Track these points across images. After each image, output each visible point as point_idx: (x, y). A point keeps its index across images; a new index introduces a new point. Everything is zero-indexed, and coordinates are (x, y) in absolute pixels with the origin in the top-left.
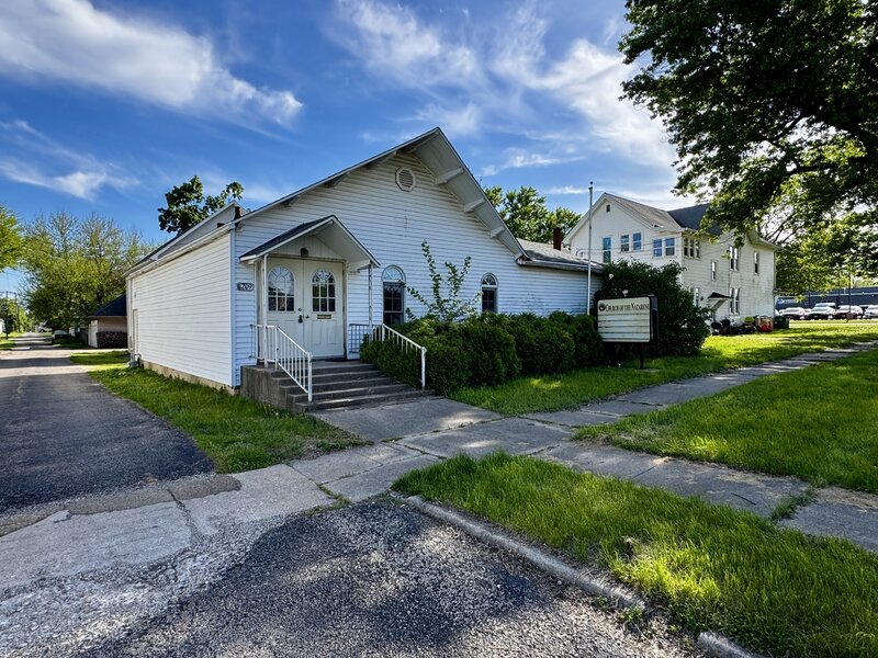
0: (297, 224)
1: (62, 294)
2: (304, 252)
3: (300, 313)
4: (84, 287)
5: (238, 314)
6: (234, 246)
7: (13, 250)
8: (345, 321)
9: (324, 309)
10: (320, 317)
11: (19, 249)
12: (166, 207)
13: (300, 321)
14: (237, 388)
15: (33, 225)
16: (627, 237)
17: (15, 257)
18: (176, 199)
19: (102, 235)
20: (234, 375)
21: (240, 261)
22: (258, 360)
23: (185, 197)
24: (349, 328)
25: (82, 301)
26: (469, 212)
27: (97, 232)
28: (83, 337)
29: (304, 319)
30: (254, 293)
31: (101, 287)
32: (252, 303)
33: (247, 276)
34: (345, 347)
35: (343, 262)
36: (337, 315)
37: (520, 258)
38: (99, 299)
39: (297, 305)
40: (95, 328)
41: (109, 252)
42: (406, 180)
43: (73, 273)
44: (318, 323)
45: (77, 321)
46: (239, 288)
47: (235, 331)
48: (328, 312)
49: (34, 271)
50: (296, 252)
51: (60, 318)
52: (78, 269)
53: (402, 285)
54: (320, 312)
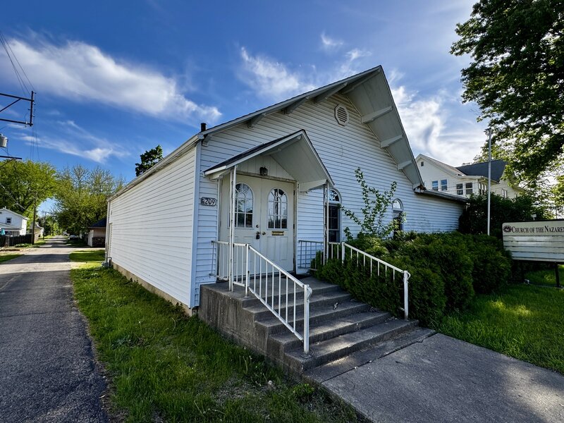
0: (258, 144)
1: (75, 213)
2: (263, 170)
3: (258, 230)
4: (88, 210)
5: (201, 229)
6: (200, 160)
7: (52, 188)
8: (295, 238)
9: (278, 226)
10: (275, 234)
11: (55, 188)
12: (140, 163)
13: (258, 237)
14: (196, 308)
15: (62, 173)
16: (437, 182)
17: (53, 192)
18: (146, 158)
19: (102, 179)
20: (193, 295)
21: (205, 176)
22: (218, 279)
23: (152, 157)
24: (299, 245)
25: (87, 218)
26: (385, 148)
27: (100, 178)
28: (86, 240)
29: (261, 236)
30: (217, 208)
31: (99, 209)
32: (214, 219)
33: (211, 191)
34: (294, 262)
35: (294, 183)
36: (288, 232)
37: (418, 187)
38: (97, 217)
39: (255, 221)
40: (92, 234)
41: (105, 190)
42: (342, 116)
43: (82, 201)
44: (272, 239)
45: (83, 230)
46: (202, 203)
47: (196, 247)
48: (281, 230)
49: (59, 199)
50: (255, 170)
51: (73, 228)
52: (86, 198)
53: (339, 206)
54: (275, 229)
